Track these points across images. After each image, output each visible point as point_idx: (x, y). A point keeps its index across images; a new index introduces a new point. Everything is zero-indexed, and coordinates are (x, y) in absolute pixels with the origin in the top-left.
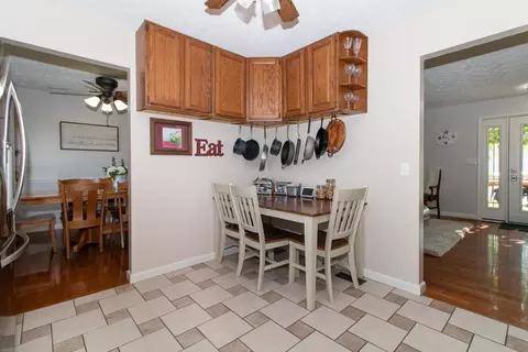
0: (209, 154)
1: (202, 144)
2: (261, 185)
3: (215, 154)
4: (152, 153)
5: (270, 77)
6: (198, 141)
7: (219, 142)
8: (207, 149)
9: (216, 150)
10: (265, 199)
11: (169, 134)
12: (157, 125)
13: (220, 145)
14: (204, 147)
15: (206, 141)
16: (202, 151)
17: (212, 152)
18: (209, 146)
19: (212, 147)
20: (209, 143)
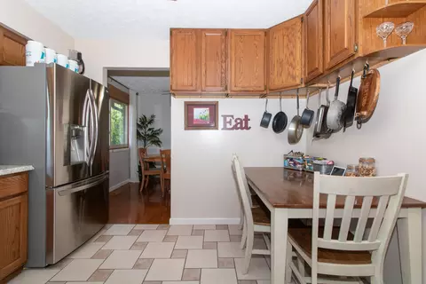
0: (235, 128)
1: (228, 119)
2: (291, 160)
3: (242, 128)
4: (185, 129)
5: (290, 41)
6: (225, 117)
7: (246, 116)
8: (233, 123)
9: (243, 124)
10: (295, 175)
11: (199, 113)
12: (189, 107)
13: (247, 120)
14: (230, 122)
15: (232, 116)
16: (228, 126)
17: (239, 126)
18: (236, 121)
19: (239, 121)
20: (235, 118)
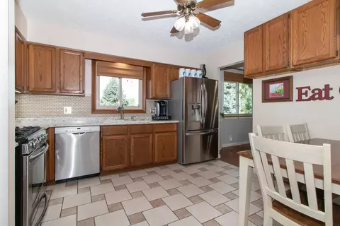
0: (312, 98)
1: (304, 91)
3: (320, 98)
4: (263, 102)
6: (300, 89)
8: (310, 94)
9: (321, 94)
11: (274, 88)
12: (266, 84)
13: (327, 88)
14: (306, 94)
15: (309, 88)
16: (304, 97)
17: (317, 96)
18: (313, 91)
19: (317, 92)
20: (312, 89)
